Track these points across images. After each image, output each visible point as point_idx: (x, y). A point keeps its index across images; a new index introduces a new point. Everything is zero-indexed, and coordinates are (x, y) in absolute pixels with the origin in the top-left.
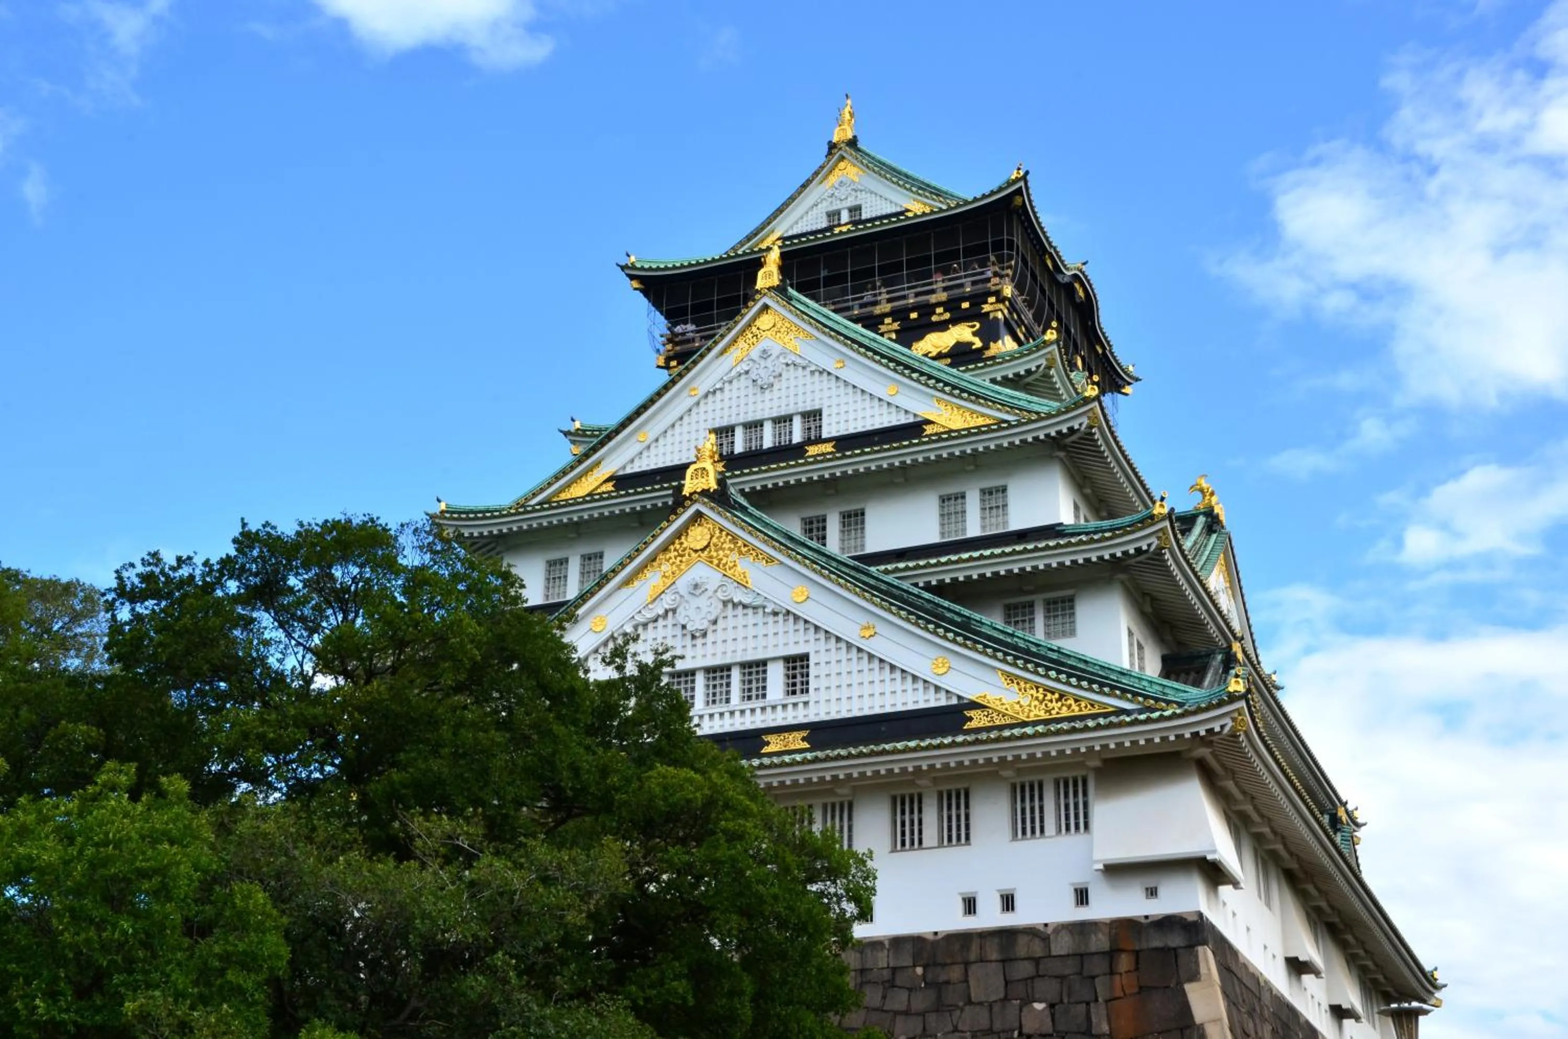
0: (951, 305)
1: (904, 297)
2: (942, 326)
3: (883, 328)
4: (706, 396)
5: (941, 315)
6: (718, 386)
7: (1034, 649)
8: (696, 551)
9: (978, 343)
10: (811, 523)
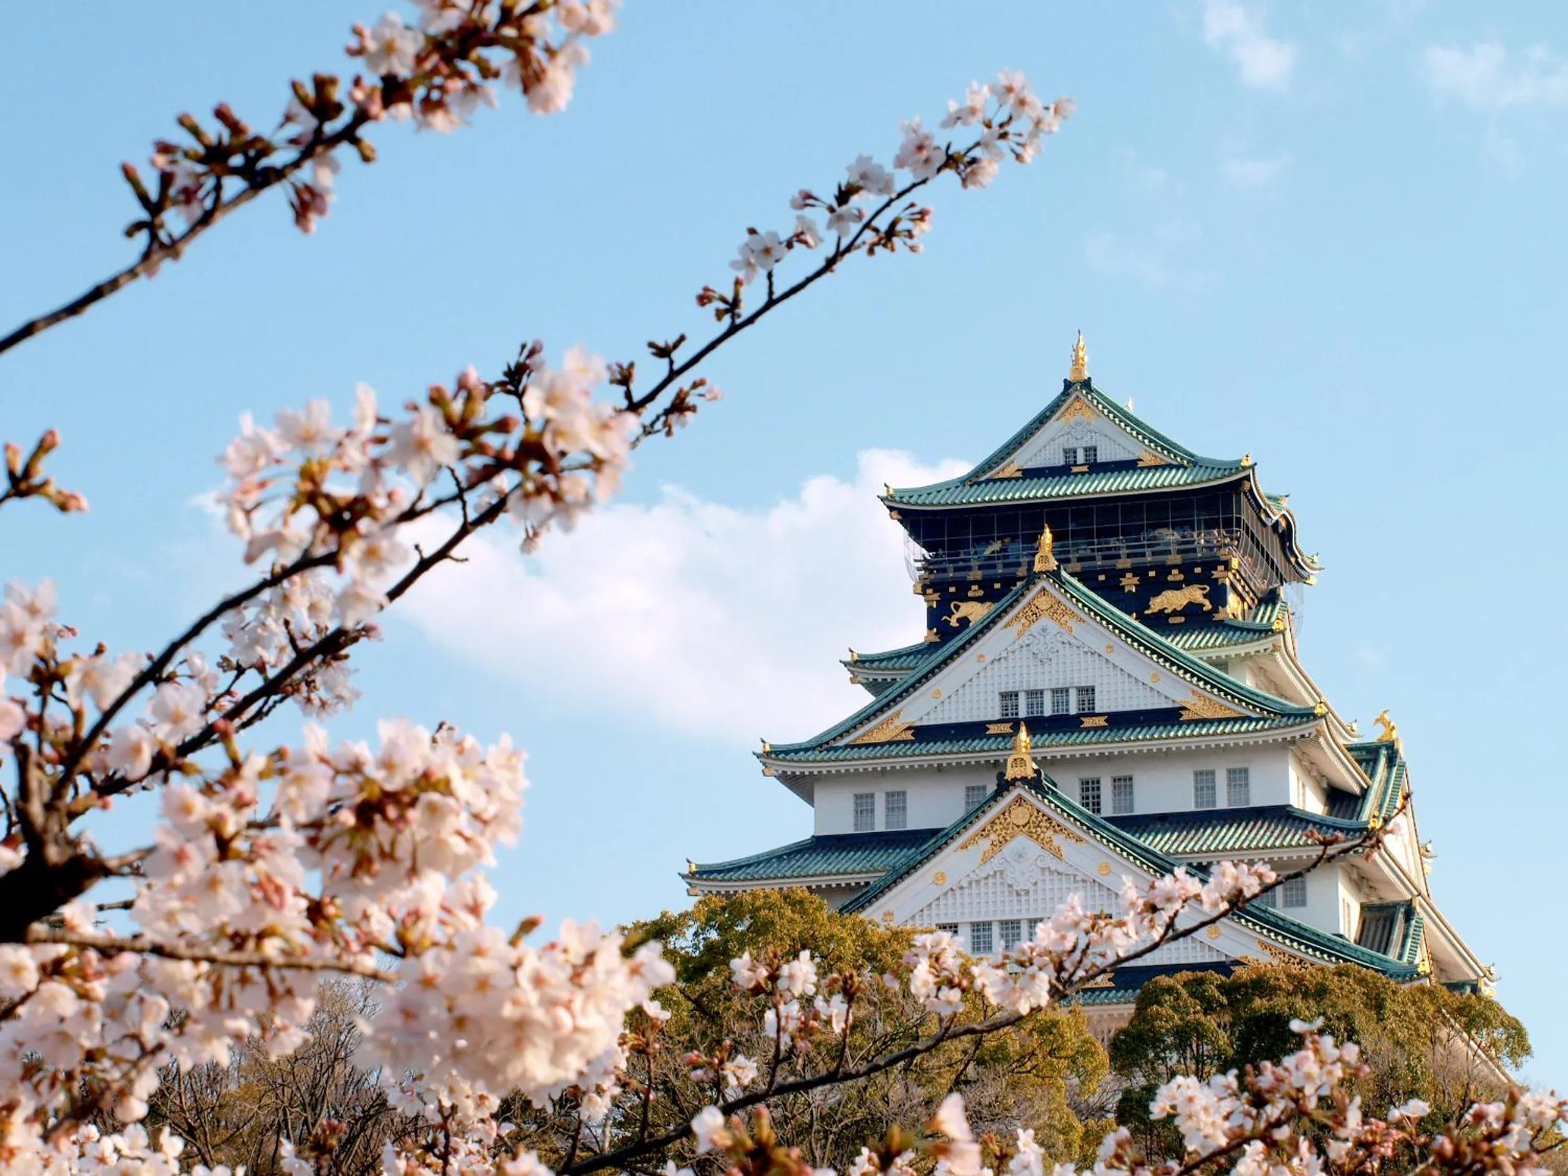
0: (1185, 567)
1: (1143, 555)
2: (1177, 586)
3: (1124, 581)
4: (993, 662)
5: (1176, 576)
6: (1003, 655)
7: (1281, 923)
8: (1018, 826)
9: (1208, 606)
10: (1087, 783)
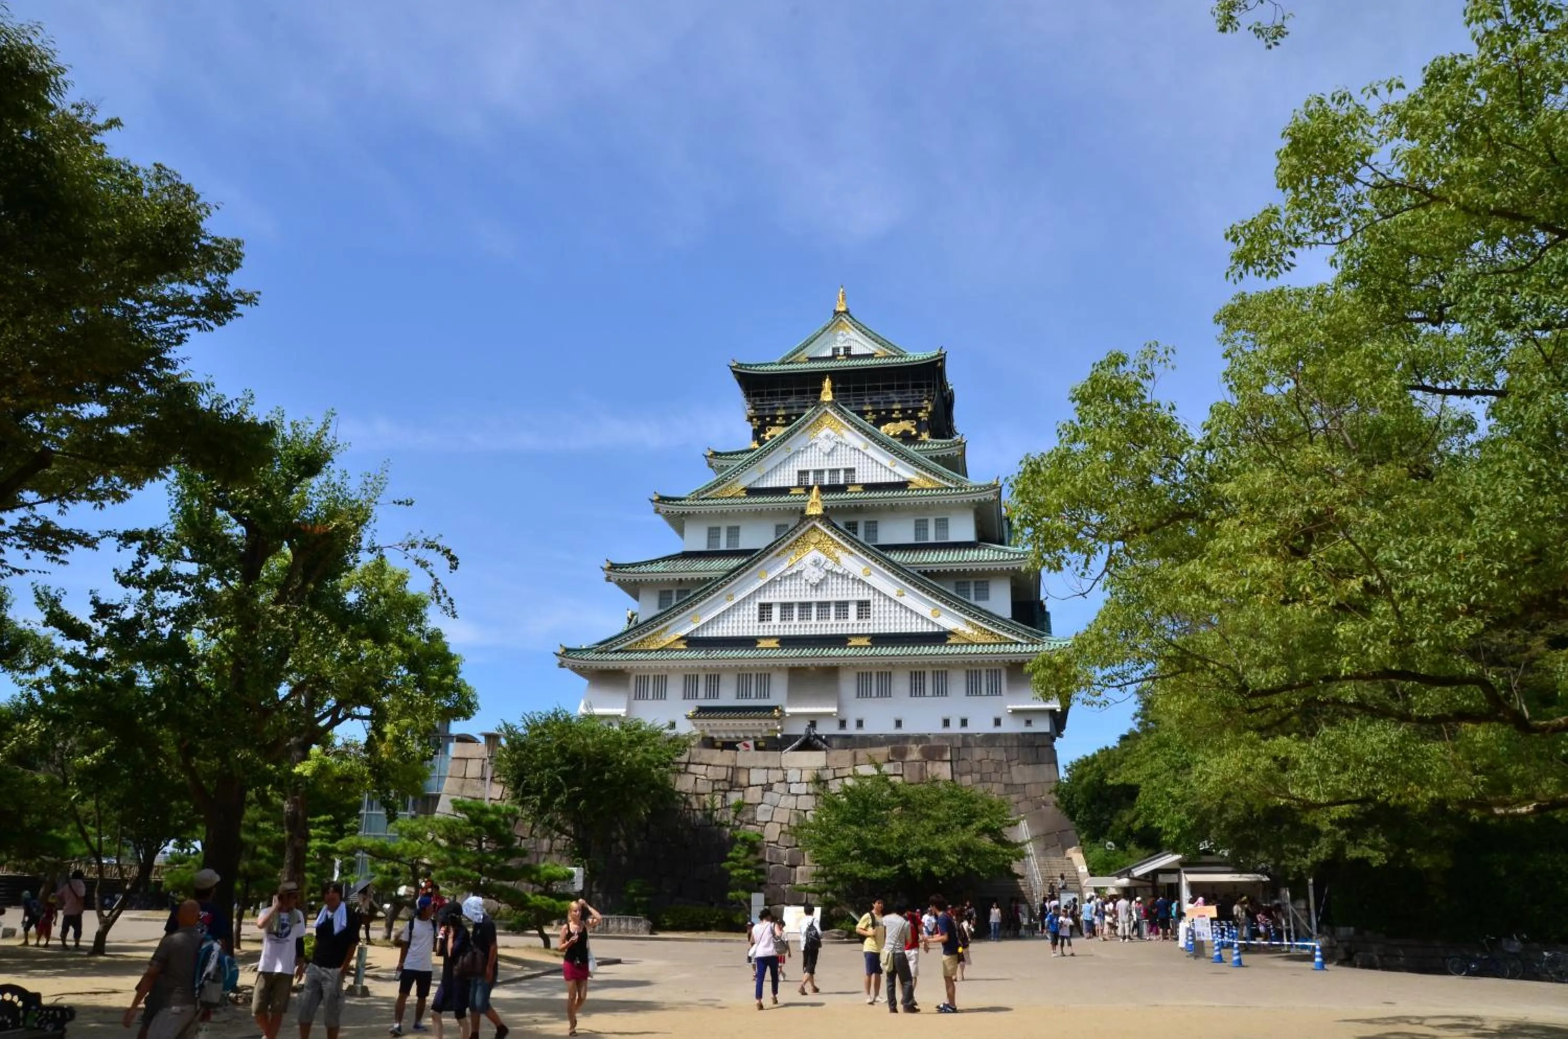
0: (903, 411)
1: (880, 404)
2: (897, 420)
3: (868, 417)
4: (795, 453)
5: (897, 415)
6: (801, 449)
7: (972, 607)
8: (812, 544)
9: (914, 432)
10: (850, 524)
